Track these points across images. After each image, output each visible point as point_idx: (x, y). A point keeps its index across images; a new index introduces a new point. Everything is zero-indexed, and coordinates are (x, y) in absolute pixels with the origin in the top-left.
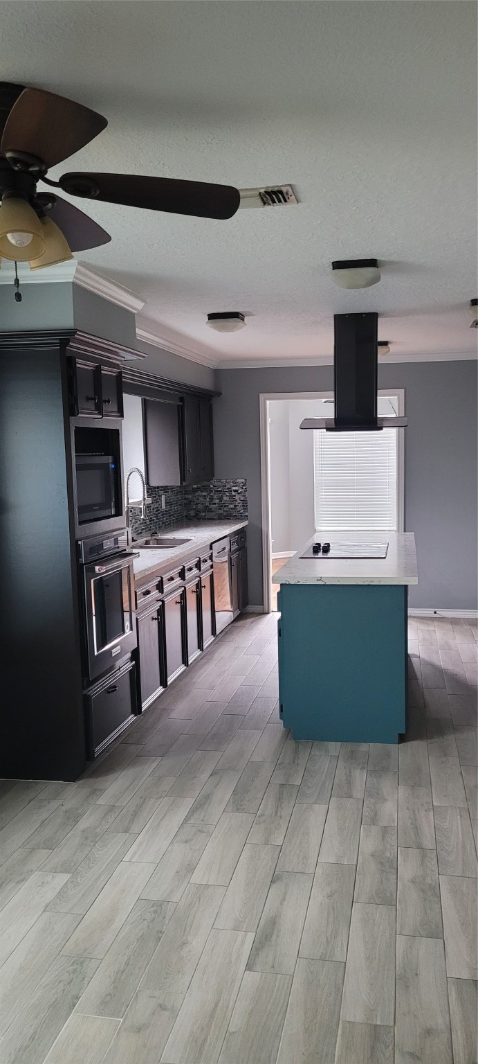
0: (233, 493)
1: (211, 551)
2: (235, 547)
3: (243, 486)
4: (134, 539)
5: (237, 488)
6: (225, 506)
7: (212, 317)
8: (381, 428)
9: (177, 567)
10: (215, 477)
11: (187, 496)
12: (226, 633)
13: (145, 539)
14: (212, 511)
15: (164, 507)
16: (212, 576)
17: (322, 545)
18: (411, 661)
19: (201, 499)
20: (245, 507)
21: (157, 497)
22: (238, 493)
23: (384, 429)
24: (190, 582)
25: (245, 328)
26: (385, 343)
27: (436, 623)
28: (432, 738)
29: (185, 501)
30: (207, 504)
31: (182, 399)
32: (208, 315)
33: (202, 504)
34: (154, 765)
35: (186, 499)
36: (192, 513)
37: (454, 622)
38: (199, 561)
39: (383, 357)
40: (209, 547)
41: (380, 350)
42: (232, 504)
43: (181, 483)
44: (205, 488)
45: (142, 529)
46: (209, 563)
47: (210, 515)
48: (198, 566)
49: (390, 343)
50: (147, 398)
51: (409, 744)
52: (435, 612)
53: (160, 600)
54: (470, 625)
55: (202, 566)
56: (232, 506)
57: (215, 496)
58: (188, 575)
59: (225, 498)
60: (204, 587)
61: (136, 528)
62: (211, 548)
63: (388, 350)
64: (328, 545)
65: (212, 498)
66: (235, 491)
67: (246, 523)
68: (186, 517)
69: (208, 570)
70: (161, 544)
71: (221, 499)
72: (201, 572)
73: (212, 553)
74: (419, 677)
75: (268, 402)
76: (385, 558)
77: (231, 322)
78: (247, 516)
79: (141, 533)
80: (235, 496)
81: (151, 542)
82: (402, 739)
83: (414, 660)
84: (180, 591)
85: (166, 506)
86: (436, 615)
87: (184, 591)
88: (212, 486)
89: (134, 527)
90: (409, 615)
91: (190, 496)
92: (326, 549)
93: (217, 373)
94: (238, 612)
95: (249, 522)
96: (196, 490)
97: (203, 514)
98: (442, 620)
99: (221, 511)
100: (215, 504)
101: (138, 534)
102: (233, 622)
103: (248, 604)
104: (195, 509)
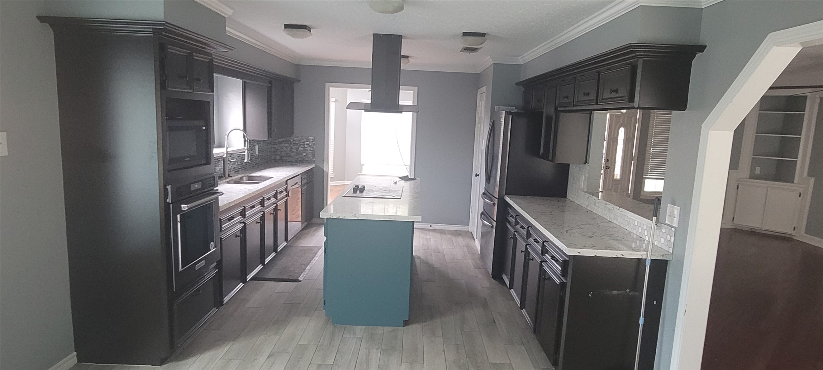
0: (306, 146)
1: (286, 186)
2: (305, 181)
3: (313, 141)
4: (230, 175)
5: (308, 143)
6: (300, 154)
7: (287, 26)
8: (401, 112)
9: (259, 198)
10: (294, 135)
11: (275, 146)
12: (296, 238)
13: (240, 176)
14: (291, 157)
15: (257, 153)
16: (286, 202)
17: (360, 187)
18: (414, 261)
19: (285, 148)
20: (314, 156)
21: (252, 147)
22: (309, 146)
23: (403, 112)
24: (268, 207)
25: (311, 37)
26: (407, 57)
27: (431, 233)
28: (425, 321)
29: (273, 150)
30: (288, 152)
31: (270, 82)
32: (285, 25)
33: (285, 152)
34: (227, 348)
35: (274, 148)
36: (278, 157)
37: (442, 232)
38: (276, 193)
39: (404, 66)
40: (285, 182)
41: (403, 60)
42: (304, 153)
43: (268, 139)
44: (287, 142)
45: (239, 169)
46: (284, 193)
47: (290, 159)
48: (275, 196)
49: (410, 57)
50: (246, 80)
51: (410, 326)
52: (431, 226)
53: (243, 223)
54: (451, 235)
55: (278, 196)
56: (305, 154)
57: (294, 147)
58: (266, 203)
59: (300, 149)
60: (280, 210)
61: (234, 168)
62: (287, 184)
63: (408, 61)
64: (364, 187)
65: (291, 148)
66: (307, 144)
67: (313, 166)
68: (274, 159)
69: (284, 198)
70: (252, 180)
71: (297, 149)
72: (278, 200)
73: (287, 187)
74: (419, 273)
75: (331, 88)
76: (400, 199)
77: (301, 31)
78: (314, 161)
79: (238, 171)
80: (307, 147)
81: (244, 178)
82: (406, 323)
83: (417, 261)
84: (260, 215)
85: (258, 152)
86: (431, 228)
87: (264, 215)
88: (291, 140)
89: (233, 167)
90: (415, 227)
91: (277, 146)
92: (362, 189)
93: (298, 67)
94: (306, 223)
95: (316, 165)
96: (280, 143)
97: (285, 158)
98: (435, 230)
99: (297, 157)
100: (293, 152)
101: (236, 172)
102: (301, 230)
103: (313, 218)
104: (280, 155)
